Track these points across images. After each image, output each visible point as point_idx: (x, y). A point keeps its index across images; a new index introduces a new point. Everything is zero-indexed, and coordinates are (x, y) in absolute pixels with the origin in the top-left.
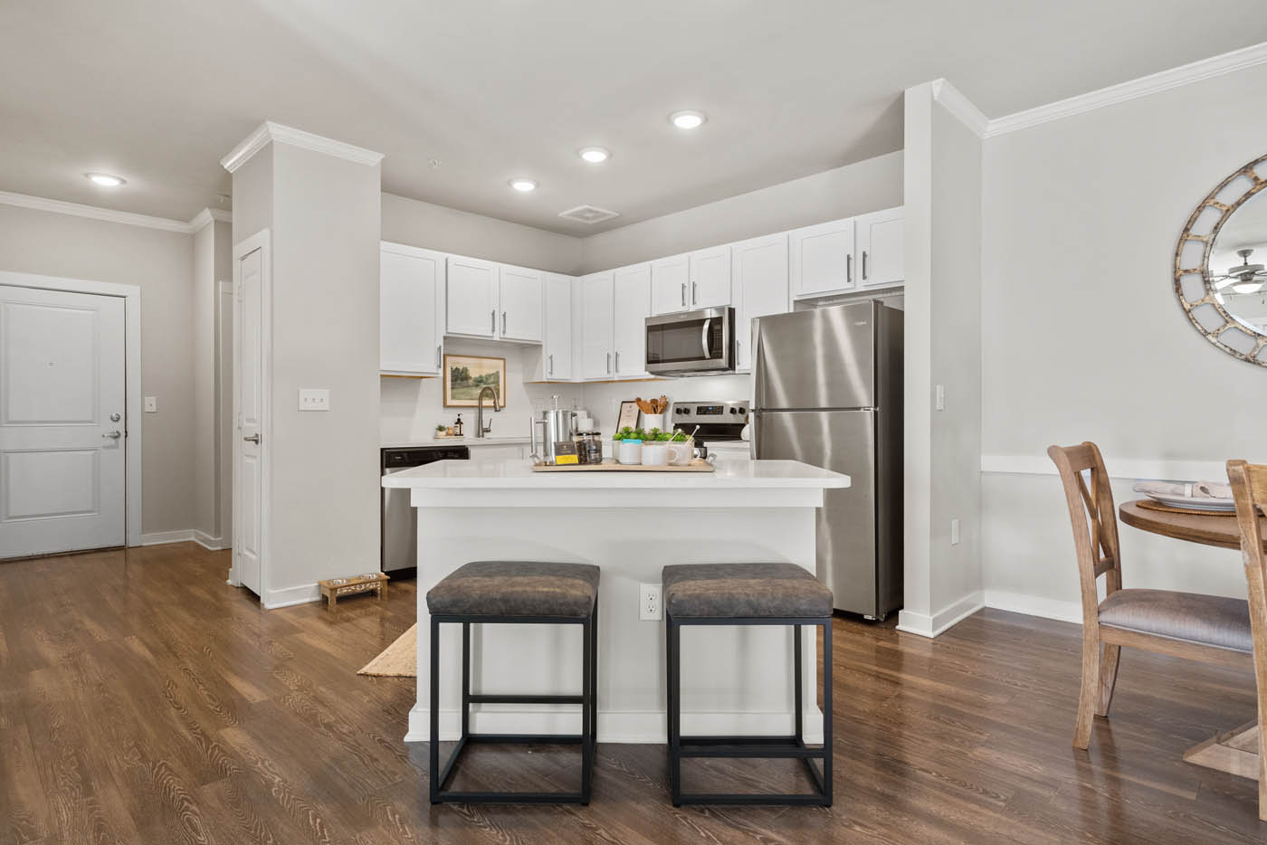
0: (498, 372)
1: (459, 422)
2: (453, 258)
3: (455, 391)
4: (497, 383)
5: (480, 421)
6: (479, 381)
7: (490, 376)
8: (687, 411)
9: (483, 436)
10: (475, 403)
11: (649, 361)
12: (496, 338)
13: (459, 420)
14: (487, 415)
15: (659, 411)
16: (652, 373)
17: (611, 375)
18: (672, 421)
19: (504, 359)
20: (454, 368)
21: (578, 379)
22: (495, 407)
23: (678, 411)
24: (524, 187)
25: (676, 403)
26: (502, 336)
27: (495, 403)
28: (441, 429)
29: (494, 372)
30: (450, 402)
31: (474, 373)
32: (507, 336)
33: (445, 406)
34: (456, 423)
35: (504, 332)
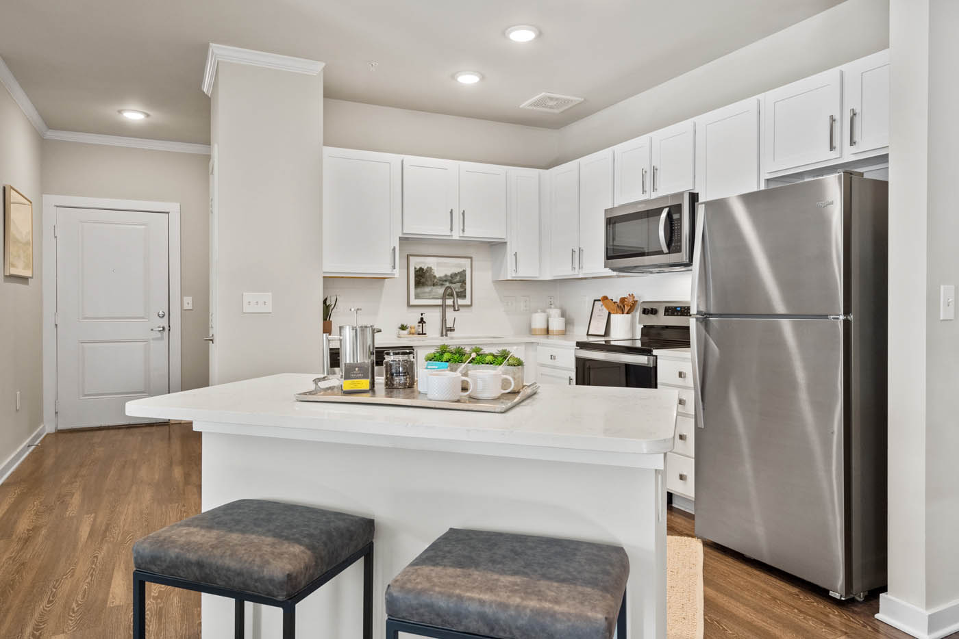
0: (464, 271)
1: (422, 321)
2: (409, 159)
3: (419, 290)
4: (463, 282)
5: (444, 320)
6: (442, 281)
7: (456, 275)
8: (653, 312)
9: (446, 335)
10: (439, 302)
11: (608, 257)
12: (456, 235)
13: (422, 319)
14: (450, 314)
15: (626, 311)
16: (614, 270)
17: (576, 273)
18: (640, 323)
19: (471, 258)
20: (418, 268)
21: (547, 276)
22: (454, 306)
23: (645, 311)
24: (468, 80)
25: (644, 302)
26: (461, 235)
27: (454, 302)
28: (403, 328)
29: (461, 270)
30: (413, 301)
31: (439, 272)
32: (466, 234)
33: (409, 305)
34: (419, 323)
35: (463, 231)
